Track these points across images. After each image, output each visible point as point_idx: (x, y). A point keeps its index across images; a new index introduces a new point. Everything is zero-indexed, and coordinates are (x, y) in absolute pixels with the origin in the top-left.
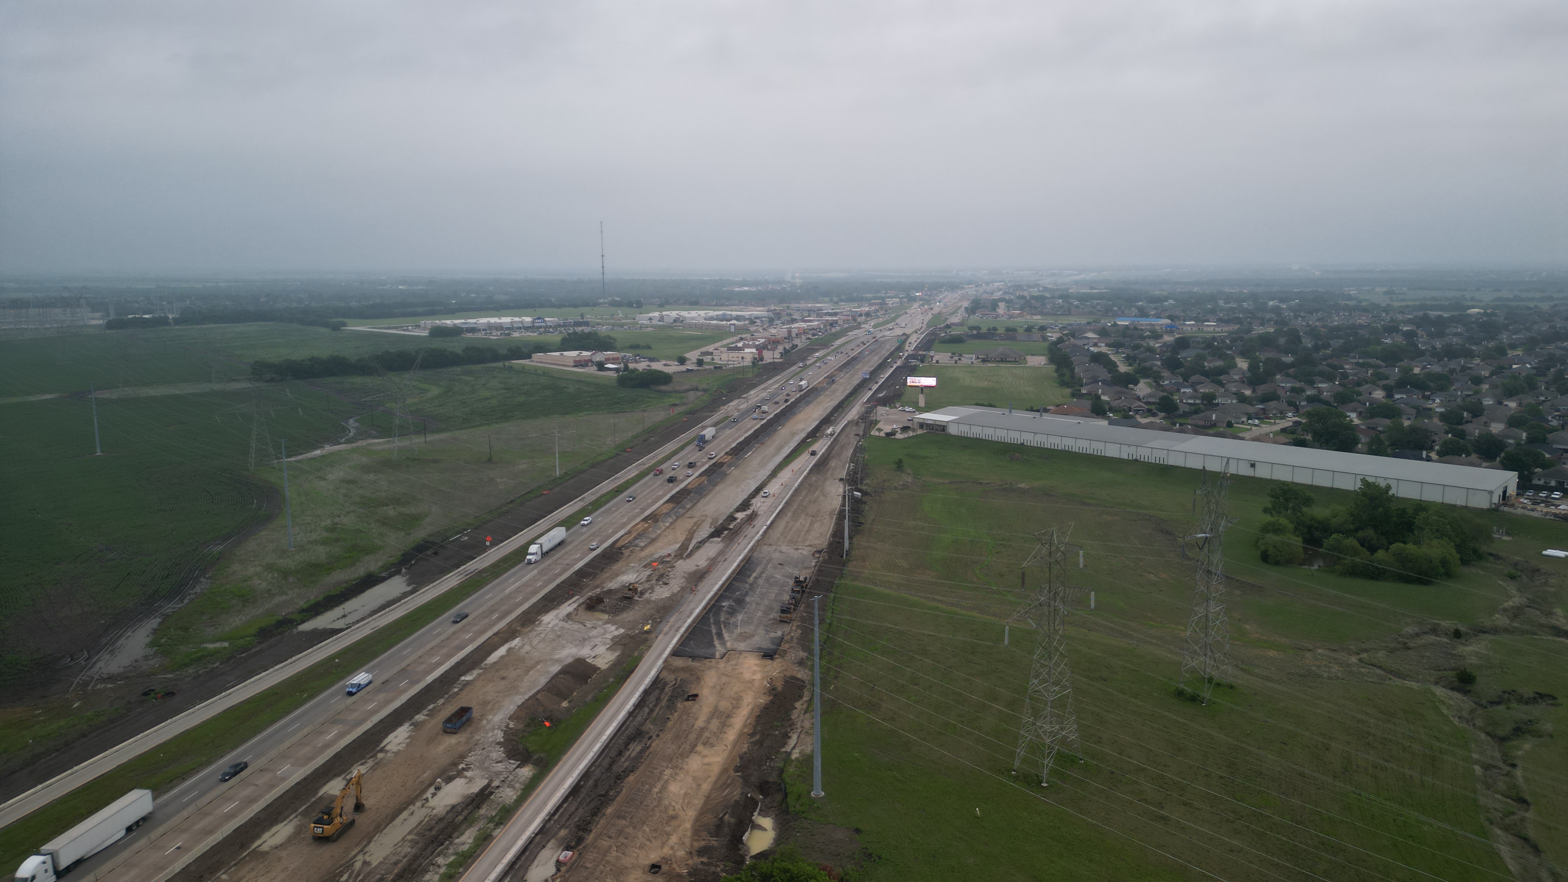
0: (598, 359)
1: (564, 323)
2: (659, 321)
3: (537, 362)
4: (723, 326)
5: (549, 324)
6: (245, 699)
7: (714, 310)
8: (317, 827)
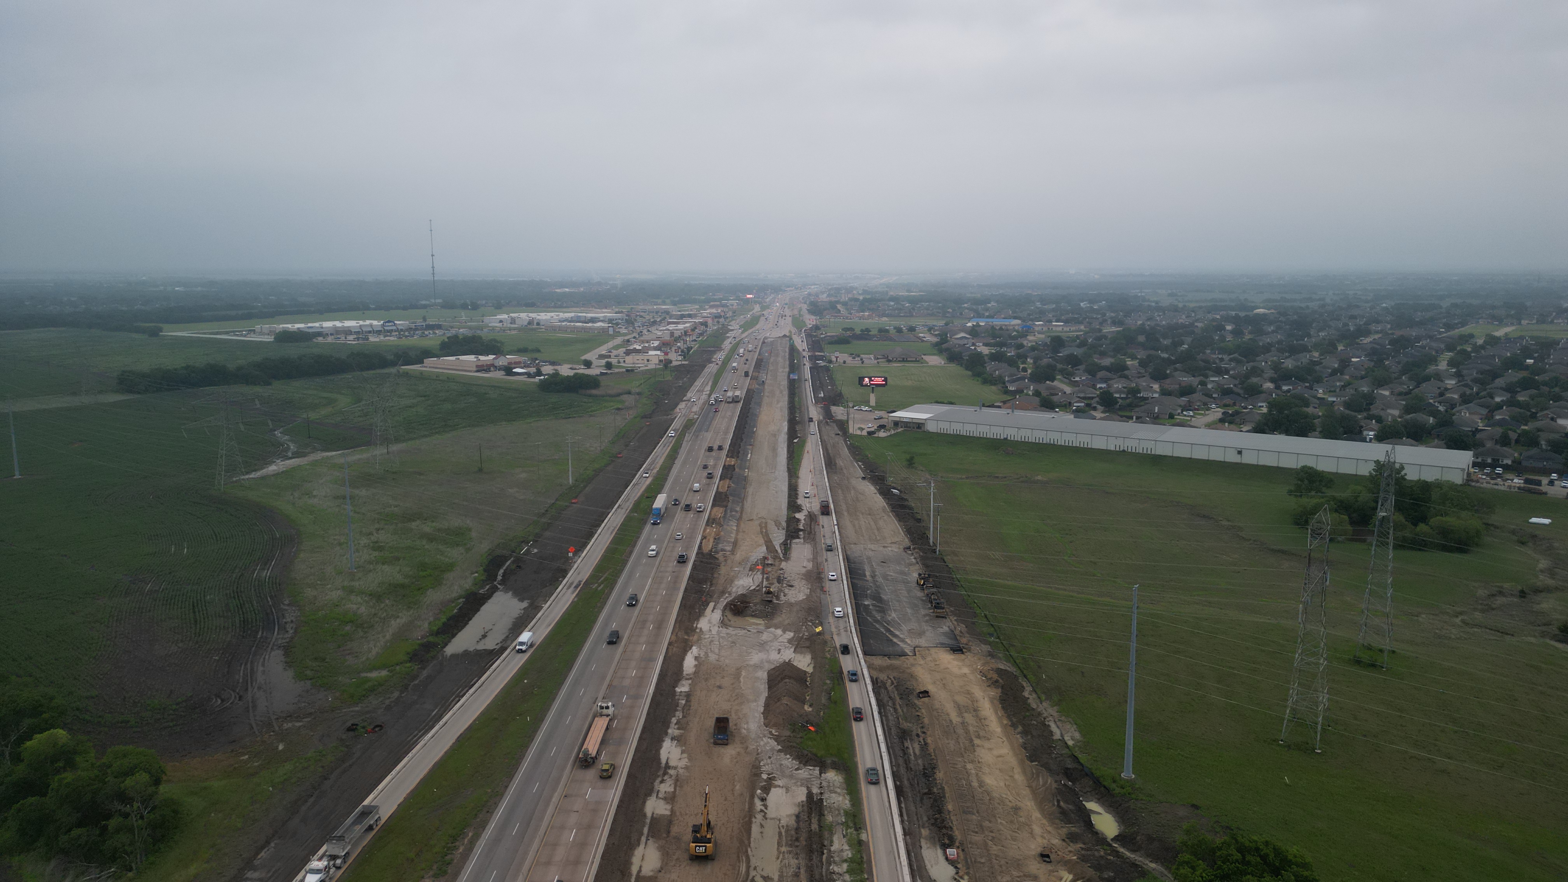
0: (500, 364)
1: (415, 326)
2: (511, 323)
3: (430, 367)
4: (590, 328)
5: (400, 328)
6: (466, 726)
7: (564, 312)
8: (700, 846)
